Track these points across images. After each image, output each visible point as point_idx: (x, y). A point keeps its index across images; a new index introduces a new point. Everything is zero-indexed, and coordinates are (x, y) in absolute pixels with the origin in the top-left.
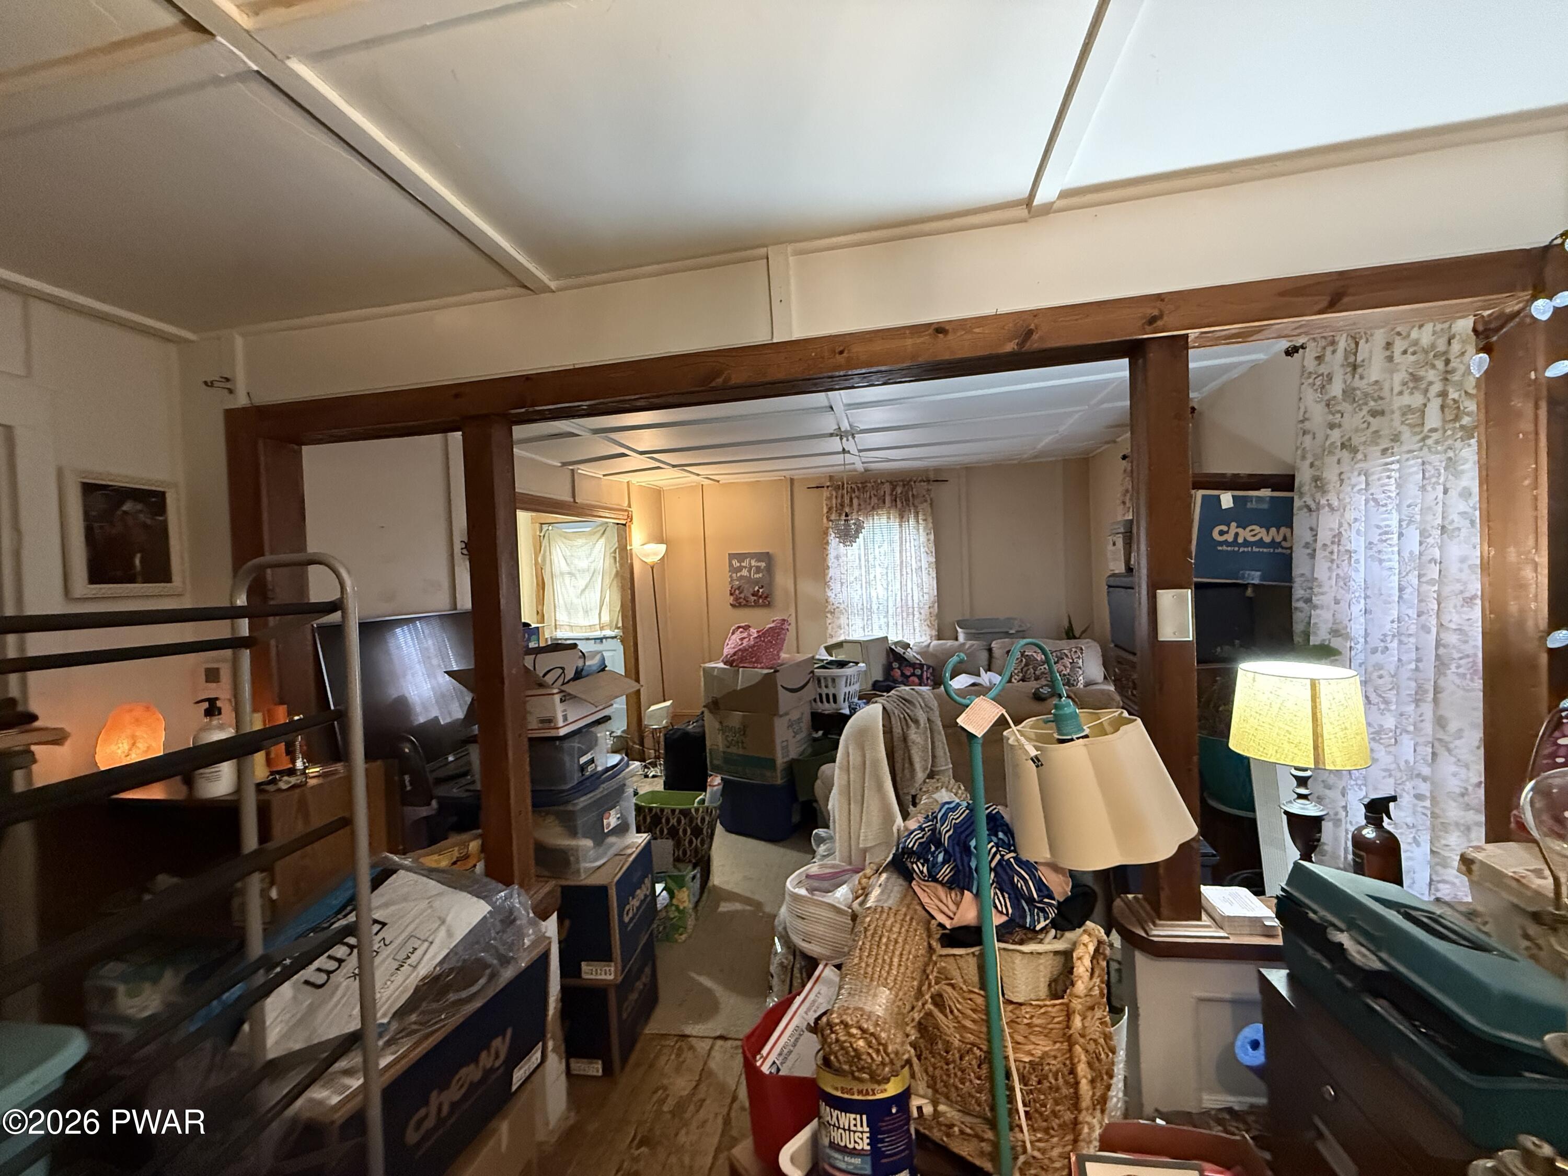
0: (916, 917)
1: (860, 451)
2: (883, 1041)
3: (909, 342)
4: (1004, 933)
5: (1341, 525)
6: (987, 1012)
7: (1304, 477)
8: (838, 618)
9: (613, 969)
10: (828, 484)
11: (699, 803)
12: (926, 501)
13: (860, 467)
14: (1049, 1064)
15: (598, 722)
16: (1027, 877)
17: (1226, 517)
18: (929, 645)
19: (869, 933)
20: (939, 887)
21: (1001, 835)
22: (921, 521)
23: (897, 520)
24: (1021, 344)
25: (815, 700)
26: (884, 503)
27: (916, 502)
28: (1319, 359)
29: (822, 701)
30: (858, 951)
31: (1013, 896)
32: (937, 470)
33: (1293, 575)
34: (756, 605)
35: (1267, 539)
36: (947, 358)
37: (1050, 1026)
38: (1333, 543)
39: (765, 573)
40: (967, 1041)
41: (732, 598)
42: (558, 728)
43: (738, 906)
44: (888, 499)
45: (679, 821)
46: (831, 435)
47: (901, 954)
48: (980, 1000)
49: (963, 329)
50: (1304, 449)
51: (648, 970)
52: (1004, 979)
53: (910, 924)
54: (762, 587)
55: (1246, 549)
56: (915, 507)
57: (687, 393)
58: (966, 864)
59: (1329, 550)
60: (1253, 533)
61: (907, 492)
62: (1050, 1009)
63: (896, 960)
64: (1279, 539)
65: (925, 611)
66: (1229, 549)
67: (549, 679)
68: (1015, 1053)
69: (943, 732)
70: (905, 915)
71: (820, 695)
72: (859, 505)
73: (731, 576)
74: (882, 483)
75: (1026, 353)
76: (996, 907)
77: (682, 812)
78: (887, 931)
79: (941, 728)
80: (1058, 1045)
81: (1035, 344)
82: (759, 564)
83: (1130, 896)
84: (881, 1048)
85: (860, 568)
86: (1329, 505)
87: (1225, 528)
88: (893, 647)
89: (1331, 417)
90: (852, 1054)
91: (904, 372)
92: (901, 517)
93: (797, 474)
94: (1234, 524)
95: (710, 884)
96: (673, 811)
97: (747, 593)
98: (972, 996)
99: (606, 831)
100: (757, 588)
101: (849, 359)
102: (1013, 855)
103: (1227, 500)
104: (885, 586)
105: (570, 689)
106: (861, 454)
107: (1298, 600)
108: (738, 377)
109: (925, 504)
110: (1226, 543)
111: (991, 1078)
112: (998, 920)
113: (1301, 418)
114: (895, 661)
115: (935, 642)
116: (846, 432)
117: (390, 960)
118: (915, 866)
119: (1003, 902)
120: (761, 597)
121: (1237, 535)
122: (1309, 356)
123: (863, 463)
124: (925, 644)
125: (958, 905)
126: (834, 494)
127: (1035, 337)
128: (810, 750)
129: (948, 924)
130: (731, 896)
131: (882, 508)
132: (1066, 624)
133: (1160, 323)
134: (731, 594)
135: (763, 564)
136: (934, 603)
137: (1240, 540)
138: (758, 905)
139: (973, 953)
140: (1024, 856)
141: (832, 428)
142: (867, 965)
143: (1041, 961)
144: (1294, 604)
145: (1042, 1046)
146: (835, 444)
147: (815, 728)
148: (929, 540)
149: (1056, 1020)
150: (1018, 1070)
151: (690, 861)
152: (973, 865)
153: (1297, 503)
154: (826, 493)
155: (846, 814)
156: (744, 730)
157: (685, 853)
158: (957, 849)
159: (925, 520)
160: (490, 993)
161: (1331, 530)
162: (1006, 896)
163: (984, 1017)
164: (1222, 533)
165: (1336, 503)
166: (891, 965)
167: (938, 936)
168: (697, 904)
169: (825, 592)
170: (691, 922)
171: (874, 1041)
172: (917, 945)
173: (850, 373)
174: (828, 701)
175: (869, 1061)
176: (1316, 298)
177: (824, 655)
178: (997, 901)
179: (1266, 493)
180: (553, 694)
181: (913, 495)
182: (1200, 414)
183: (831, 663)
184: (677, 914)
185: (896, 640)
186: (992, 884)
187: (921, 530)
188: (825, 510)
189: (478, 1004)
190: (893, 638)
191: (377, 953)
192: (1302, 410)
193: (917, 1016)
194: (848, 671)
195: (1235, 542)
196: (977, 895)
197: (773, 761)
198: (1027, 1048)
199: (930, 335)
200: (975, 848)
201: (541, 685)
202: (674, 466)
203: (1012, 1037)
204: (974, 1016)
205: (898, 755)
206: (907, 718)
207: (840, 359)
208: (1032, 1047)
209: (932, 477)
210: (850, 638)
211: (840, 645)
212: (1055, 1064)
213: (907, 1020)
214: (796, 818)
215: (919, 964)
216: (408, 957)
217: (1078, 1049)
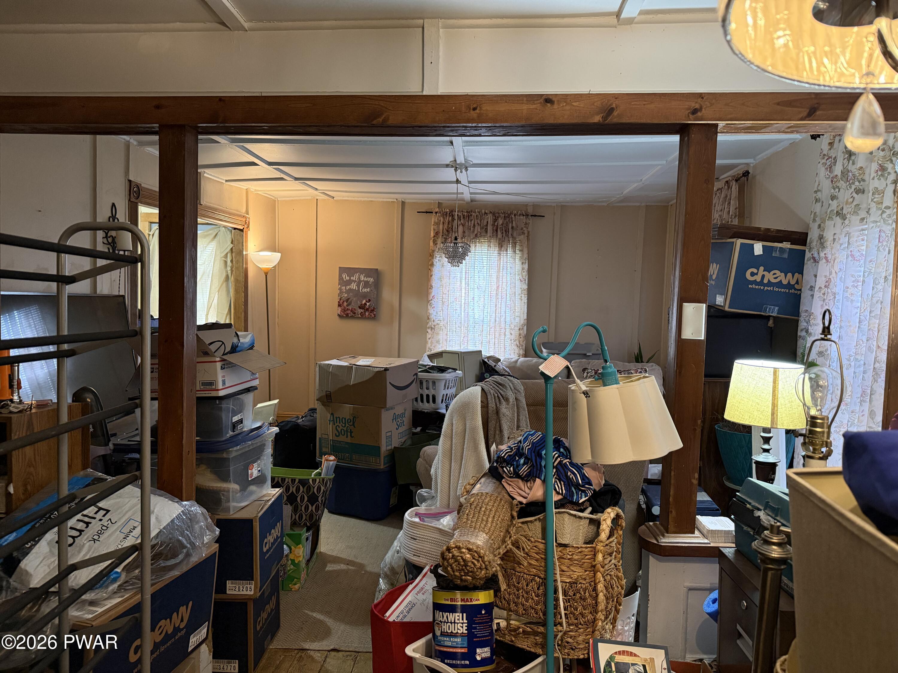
0: (504, 499)
1: (470, 182)
2: (482, 555)
3: (525, 107)
4: (559, 505)
5: (831, 273)
6: (546, 553)
7: (813, 235)
8: (438, 334)
9: (253, 587)
10: (437, 210)
11: (316, 475)
12: (523, 233)
13: (467, 196)
14: (581, 583)
15: (248, 390)
16: (576, 472)
17: (756, 262)
18: (516, 361)
19: (473, 507)
20: (520, 481)
21: (562, 450)
22: (517, 252)
23: (497, 249)
24: (605, 118)
25: (416, 399)
26: (486, 232)
27: (515, 234)
28: (831, 144)
29: (422, 401)
30: (465, 515)
31: (566, 483)
32: (536, 206)
33: (800, 311)
34: (362, 317)
35: (785, 282)
36: (552, 122)
37: (583, 561)
38: (825, 287)
39: (373, 288)
40: (532, 573)
41: (340, 309)
42: (218, 390)
43: (343, 567)
44: (490, 228)
45: (298, 490)
46: (447, 166)
47: (494, 517)
48: (541, 546)
49: (565, 102)
50: (815, 213)
51: (274, 599)
52: (557, 532)
53: (500, 502)
54: (370, 300)
55: (769, 288)
56: (514, 238)
57: (352, 126)
58: (538, 464)
59: (823, 292)
60: (775, 276)
61: (507, 224)
62: (584, 549)
63: (490, 520)
64: (793, 282)
65: (516, 332)
66: (757, 287)
67: (213, 348)
68: (561, 577)
69: (526, 409)
70: (497, 497)
71: (422, 396)
72: (464, 232)
73: (340, 289)
74: (485, 213)
75: (608, 125)
76: (555, 490)
77: (301, 481)
78: (485, 505)
79: (525, 406)
80: (587, 572)
81: (614, 119)
82: (368, 279)
83: (651, 523)
84: (480, 559)
85: (461, 290)
86: (826, 258)
87: (755, 271)
88: (486, 360)
89: (832, 191)
90: (462, 563)
91: (520, 129)
92: (501, 246)
93: (409, 198)
94: (762, 268)
95: (318, 550)
96: (293, 480)
97: (355, 305)
98: (537, 544)
99: (250, 479)
100: (364, 302)
101: (479, 115)
102: (568, 460)
103: (758, 248)
104: (482, 308)
105: (230, 358)
106: (470, 185)
107: (802, 330)
108: (395, 119)
109: (522, 236)
110: (755, 282)
111: (545, 595)
112: (556, 498)
113: (816, 189)
114: (486, 372)
115: (522, 359)
116: (461, 164)
117: (118, 532)
118: (505, 469)
119: (561, 487)
120: (367, 310)
121: (763, 276)
122: (824, 141)
123: (471, 193)
124: (514, 360)
125: (530, 489)
126: (442, 218)
127: (615, 113)
128: (409, 442)
129: (524, 501)
130: (336, 560)
131: (484, 236)
132: (636, 351)
133: (699, 114)
134: (339, 305)
135: (371, 280)
136: (523, 325)
137: (766, 281)
138: (361, 566)
139: (539, 518)
140: (575, 461)
141: (449, 159)
142: (472, 522)
143: (582, 523)
144: (799, 334)
145: (577, 572)
146: (450, 174)
147: (415, 425)
148: (523, 269)
149: (587, 557)
150: (562, 587)
151: (305, 524)
152: (543, 464)
153: (808, 255)
154: (434, 219)
155: (447, 472)
156: (353, 420)
157: (301, 517)
158: (533, 454)
159: (521, 251)
160: (185, 568)
161: (826, 276)
162: (562, 483)
163: (543, 556)
164: (753, 274)
165: (829, 256)
166: (487, 521)
167: (518, 509)
168: (308, 561)
169: (427, 309)
170: (303, 575)
171: (476, 555)
172: (504, 514)
173: (480, 125)
174: (428, 402)
175: (473, 566)
176: (800, 109)
177: (426, 361)
178: (556, 486)
179: (786, 245)
180: (216, 362)
181: (512, 228)
182: (754, 177)
183: (433, 368)
184: (292, 567)
185: (488, 355)
186: (554, 475)
187: (517, 260)
188: (432, 235)
189: (176, 573)
190: (486, 353)
191: (107, 527)
192: (817, 184)
193: (502, 551)
194: (448, 376)
195: (761, 283)
196: (544, 482)
197: (379, 448)
198: (568, 573)
199: (541, 103)
200: (545, 454)
201: (206, 354)
202: (296, 179)
203: (560, 568)
204: (538, 557)
205: (492, 424)
206: (500, 396)
207: (474, 114)
208: (572, 573)
209: (530, 211)
210: (449, 349)
211: (440, 355)
212: (585, 584)
213: (495, 553)
214: (393, 501)
215: (505, 524)
216: (131, 532)
217: (599, 575)
